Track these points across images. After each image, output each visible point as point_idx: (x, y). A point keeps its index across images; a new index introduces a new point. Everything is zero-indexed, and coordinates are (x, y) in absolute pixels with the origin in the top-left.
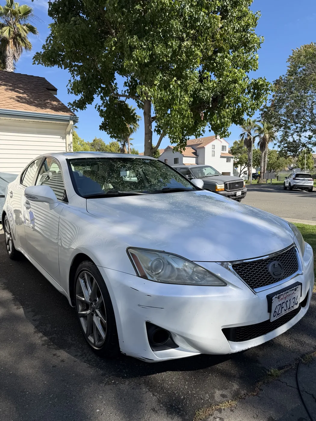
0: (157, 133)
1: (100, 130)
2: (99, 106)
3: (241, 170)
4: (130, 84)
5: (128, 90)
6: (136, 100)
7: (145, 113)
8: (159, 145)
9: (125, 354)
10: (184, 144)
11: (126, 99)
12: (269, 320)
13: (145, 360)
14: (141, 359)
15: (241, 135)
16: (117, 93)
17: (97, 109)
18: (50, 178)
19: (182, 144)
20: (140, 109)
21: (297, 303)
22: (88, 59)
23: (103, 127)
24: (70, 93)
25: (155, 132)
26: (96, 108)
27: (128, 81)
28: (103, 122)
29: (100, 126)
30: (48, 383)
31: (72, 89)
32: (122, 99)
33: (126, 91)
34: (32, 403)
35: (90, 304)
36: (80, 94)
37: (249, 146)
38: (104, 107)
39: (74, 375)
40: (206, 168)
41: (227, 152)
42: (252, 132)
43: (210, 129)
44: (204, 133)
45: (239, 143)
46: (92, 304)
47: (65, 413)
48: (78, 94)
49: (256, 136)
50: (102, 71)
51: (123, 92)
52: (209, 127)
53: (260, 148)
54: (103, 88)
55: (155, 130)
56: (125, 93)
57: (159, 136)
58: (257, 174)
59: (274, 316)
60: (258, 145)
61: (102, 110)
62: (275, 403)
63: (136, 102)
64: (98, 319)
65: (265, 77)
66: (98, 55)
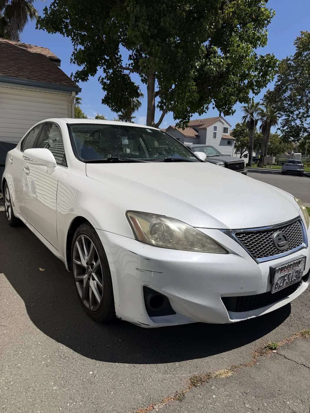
0: (160, 109)
1: (103, 104)
2: (103, 79)
3: (242, 153)
4: (135, 57)
5: (132, 64)
6: (140, 74)
7: (148, 88)
8: (162, 121)
9: (121, 318)
10: (187, 120)
11: (130, 72)
12: (270, 292)
13: (141, 325)
14: (137, 324)
15: (244, 117)
16: (121, 66)
17: (100, 82)
18: (50, 146)
19: (185, 121)
20: (143, 83)
21: (300, 276)
22: (93, 29)
23: (105, 101)
24: (73, 63)
25: (158, 108)
26: (99, 80)
27: (133, 55)
28: (105, 95)
29: (103, 99)
30: (41, 344)
31: (75, 59)
32: (126, 72)
33: (131, 65)
34: (25, 363)
35: (87, 268)
36: (83, 65)
37: (251, 129)
38: (108, 80)
39: (68, 337)
40: (207, 148)
41: (229, 134)
42: (255, 115)
43: (214, 106)
44: (208, 110)
45: (241, 125)
46: (88, 267)
47: (57, 374)
48: (81, 64)
49: (259, 119)
50: (106, 42)
51: (128, 66)
52: (213, 104)
53: (262, 131)
54: (106, 60)
55: (158, 105)
56: (129, 66)
57: (162, 112)
58: (258, 158)
59: (276, 288)
60: (260, 128)
61: (105, 83)
62: (272, 374)
63: (140, 75)
64: (94, 284)
65: (273, 53)
66: (103, 25)
